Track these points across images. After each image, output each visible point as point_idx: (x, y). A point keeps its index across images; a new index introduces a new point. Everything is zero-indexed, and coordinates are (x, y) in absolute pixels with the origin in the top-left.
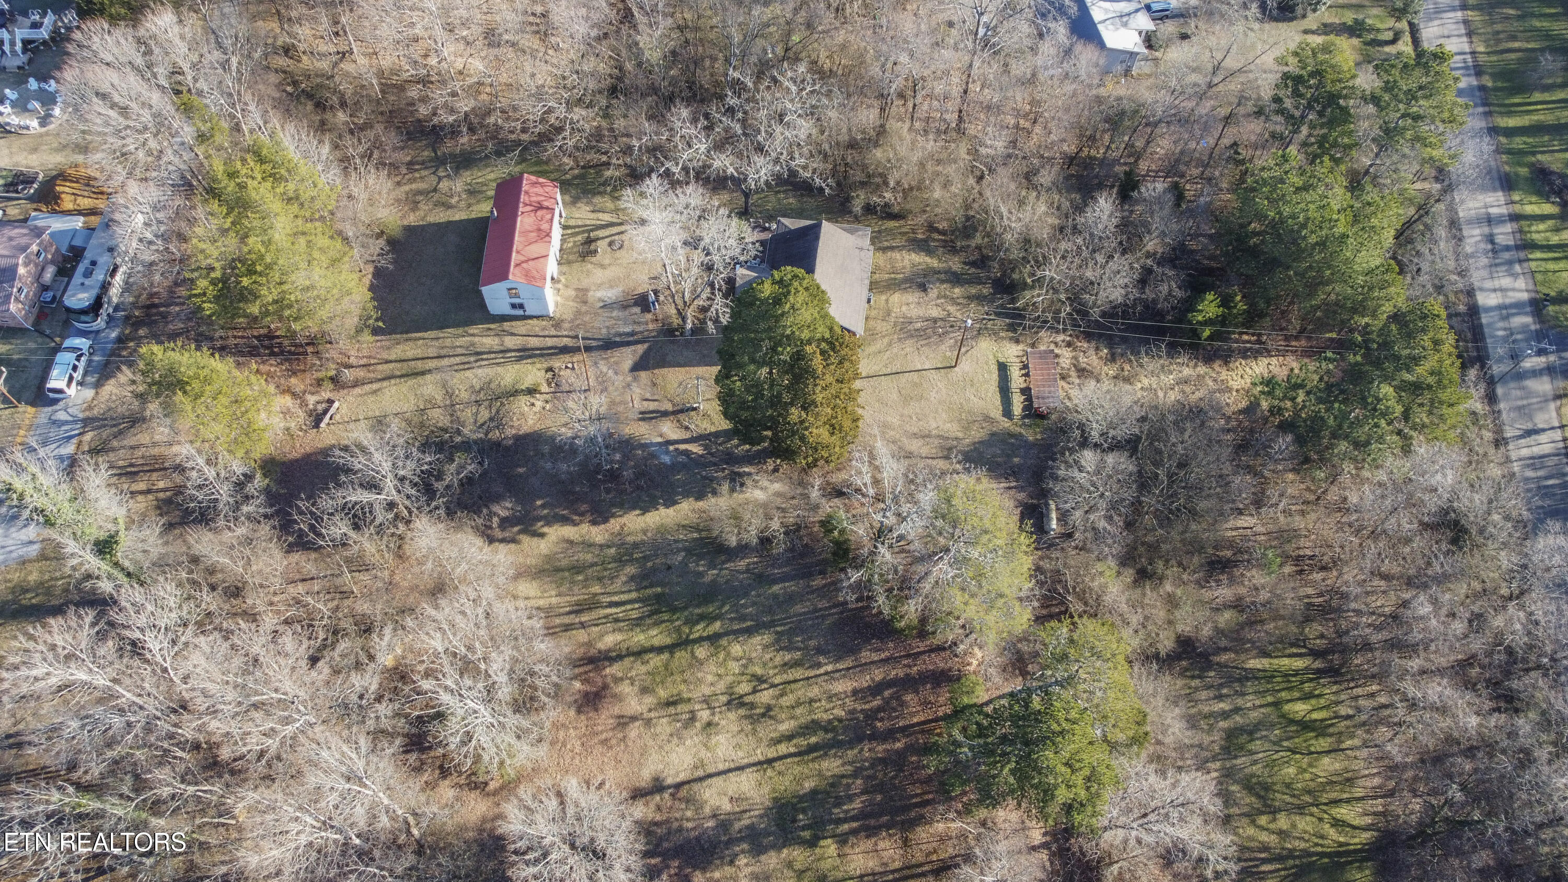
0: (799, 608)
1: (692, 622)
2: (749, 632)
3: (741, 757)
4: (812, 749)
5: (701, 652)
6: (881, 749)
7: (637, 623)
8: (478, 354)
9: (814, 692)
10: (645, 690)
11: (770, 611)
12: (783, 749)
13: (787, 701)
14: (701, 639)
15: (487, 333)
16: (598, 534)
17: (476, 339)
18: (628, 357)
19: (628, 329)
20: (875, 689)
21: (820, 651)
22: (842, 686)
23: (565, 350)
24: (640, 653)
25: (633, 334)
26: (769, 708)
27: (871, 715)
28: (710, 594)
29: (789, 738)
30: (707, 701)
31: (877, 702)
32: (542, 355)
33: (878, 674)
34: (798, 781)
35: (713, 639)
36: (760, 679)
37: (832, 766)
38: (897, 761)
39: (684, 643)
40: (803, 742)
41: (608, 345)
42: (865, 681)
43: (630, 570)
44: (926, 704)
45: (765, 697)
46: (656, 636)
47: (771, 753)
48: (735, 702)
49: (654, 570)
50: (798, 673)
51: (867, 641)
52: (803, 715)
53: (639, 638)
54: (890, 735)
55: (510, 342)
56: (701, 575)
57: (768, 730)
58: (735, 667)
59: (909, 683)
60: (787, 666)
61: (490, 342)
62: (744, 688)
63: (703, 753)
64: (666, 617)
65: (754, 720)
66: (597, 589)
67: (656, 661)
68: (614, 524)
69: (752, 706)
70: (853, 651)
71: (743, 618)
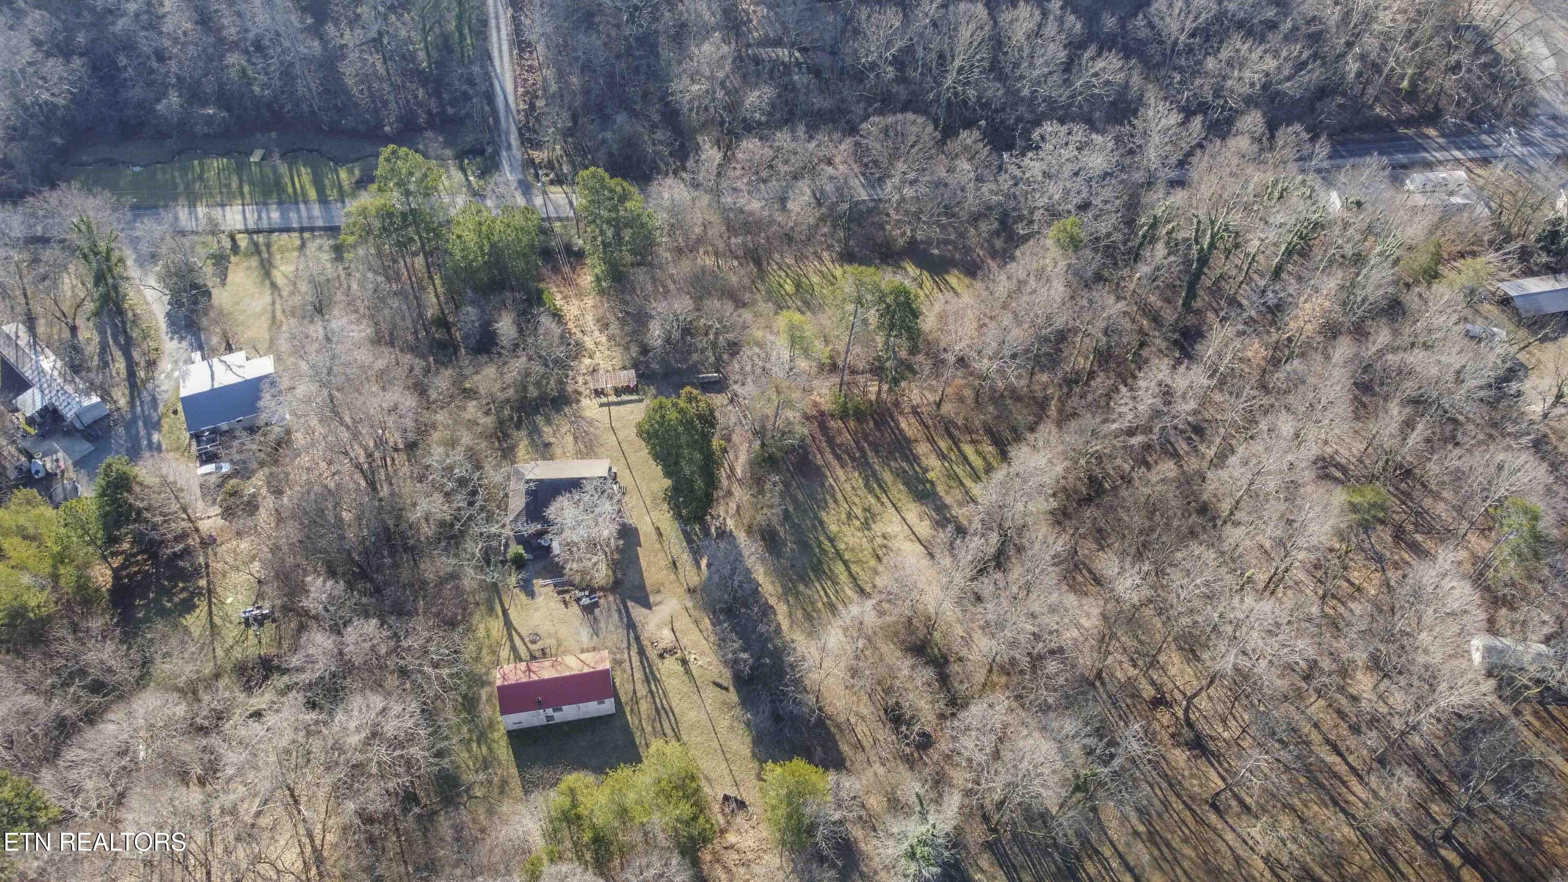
0: (800, 496)
1: (824, 551)
2: (822, 523)
3: (896, 518)
4: (880, 486)
5: (842, 546)
6: (870, 454)
7: (835, 583)
8: (657, 710)
9: (848, 487)
10: (876, 573)
11: (805, 511)
12: (885, 500)
13: (857, 500)
14: (834, 547)
15: (636, 712)
16: (781, 610)
17: (644, 716)
18: (637, 612)
19: (616, 616)
20: (838, 458)
21: (822, 485)
22: (840, 472)
23: (642, 652)
24: (853, 577)
25: (619, 611)
26: (865, 510)
27: (853, 459)
28: (804, 545)
29: (878, 499)
30: (871, 540)
31: (845, 457)
32: (650, 666)
33: (830, 457)
34: (900, 491)
35: (831, 540)
36: (849, 515)
37: (888, 477)
38: (875, 447)
39: (839, 555)
40: (878, 491)
41: (631, 625)
42: (835, 463)
43: (801, 587)
44: (840, 433)
45: (858, 511)
46: (839, 569)
47: (889, 505)
48: (866, 526)
49: (797, 574)
50: (839, 496)
51: (810, 462)
52: (863, 492)
53: (843, 577)
54: (862, 450)
55: (642, 690)
56: (792, 550)
57: (877, 508)
58: (845, 528)
59: (830, 441)
60: (836, 501)
61: (644, 706)
62: (857, 523)
63: (901, 536)
64: (825, 567)
65: (874, 516)
66: (820, 605)
67: (854, 568)
68: (772, 601)
69: (866, 519)
70: (818, 468)
71: (814, 527)
